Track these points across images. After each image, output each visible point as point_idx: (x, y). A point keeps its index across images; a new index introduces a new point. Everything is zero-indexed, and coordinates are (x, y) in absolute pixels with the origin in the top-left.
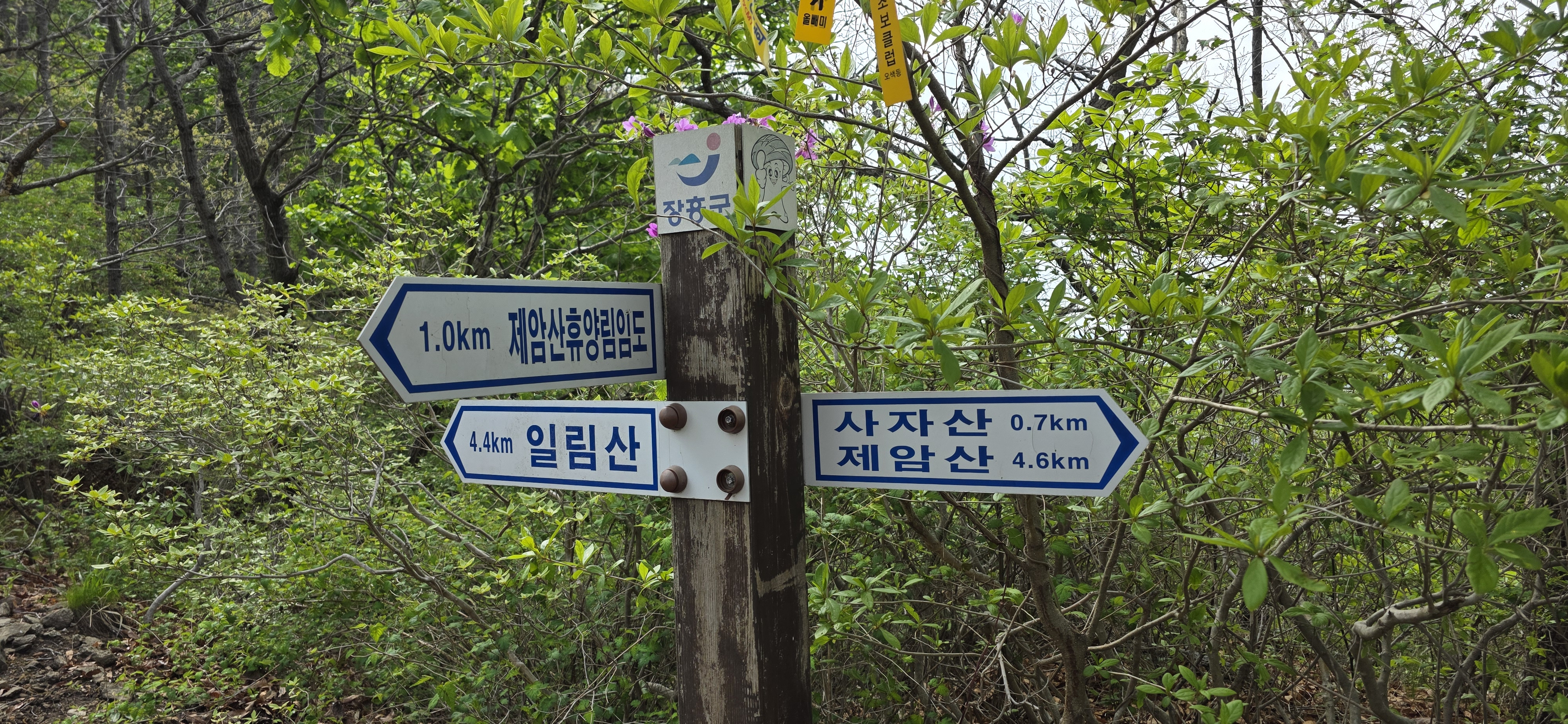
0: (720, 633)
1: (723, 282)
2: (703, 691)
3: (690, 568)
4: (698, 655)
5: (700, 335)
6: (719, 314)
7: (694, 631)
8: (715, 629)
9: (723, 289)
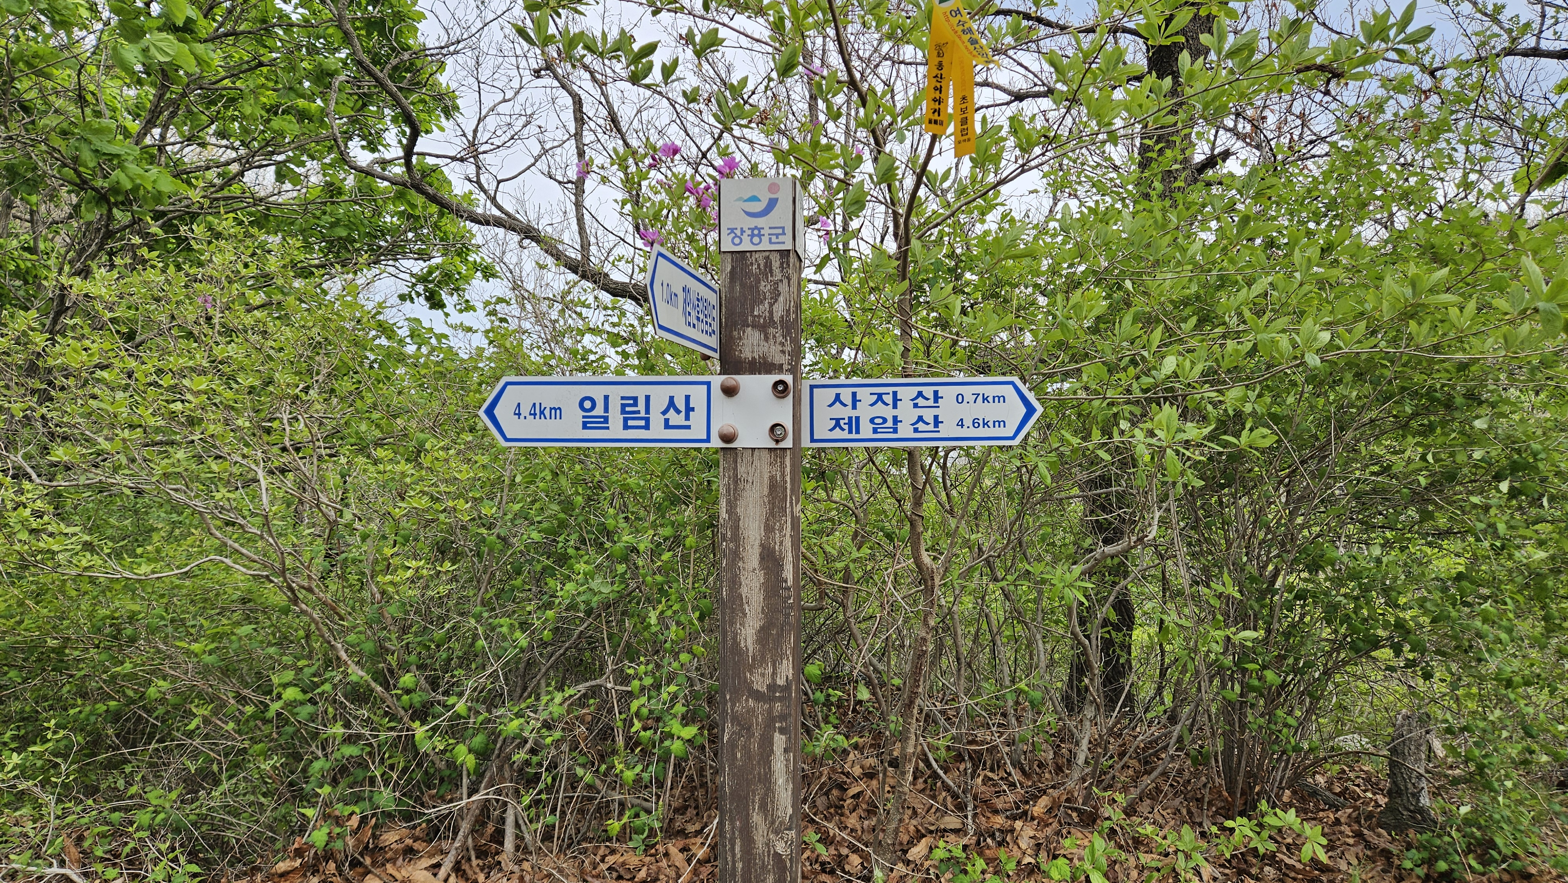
0: (762, 545)
1: (776, 289)
2: (744, 591)
3: (736, 499)
4: (740, 564)
5: (754, 326)
6: (771, 313)
7: (738, 547)
8: (757, 542)
9: (776, 294)
